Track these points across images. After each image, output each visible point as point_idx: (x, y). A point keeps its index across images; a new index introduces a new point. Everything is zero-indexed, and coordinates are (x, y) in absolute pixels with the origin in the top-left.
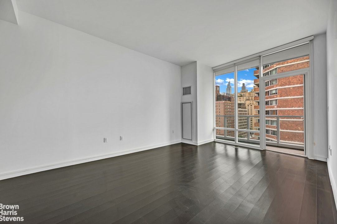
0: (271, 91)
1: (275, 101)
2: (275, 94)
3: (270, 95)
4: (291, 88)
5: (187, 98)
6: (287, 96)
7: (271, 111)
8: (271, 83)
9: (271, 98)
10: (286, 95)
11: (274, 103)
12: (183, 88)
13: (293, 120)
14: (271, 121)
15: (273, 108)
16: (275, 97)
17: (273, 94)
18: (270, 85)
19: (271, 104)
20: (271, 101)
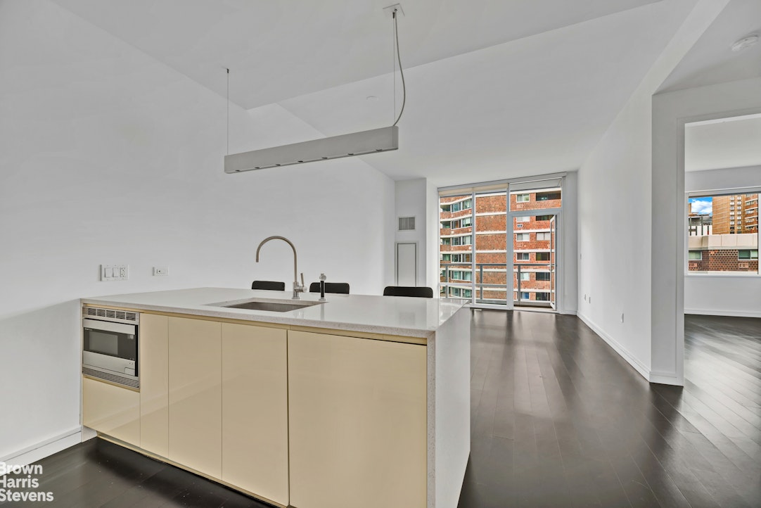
0: (463, 219)
1: (469, 238)
2: (469, 225)
3: (462, 227)
4: (492, 217)
5: (408, 235)
6: (486, 230)
7: (463, 254)
8: (463, 205)
9: (463, 231)
10: (485, 228)
11: (468, 240)
12: (400, 219)
13: (493, 270)
14: (463, 272)
15: (466, 250)
16: (470, 230)
17: (466, 225)
18: (462, 210)
19: (463, 243)
20: (463, 237)
